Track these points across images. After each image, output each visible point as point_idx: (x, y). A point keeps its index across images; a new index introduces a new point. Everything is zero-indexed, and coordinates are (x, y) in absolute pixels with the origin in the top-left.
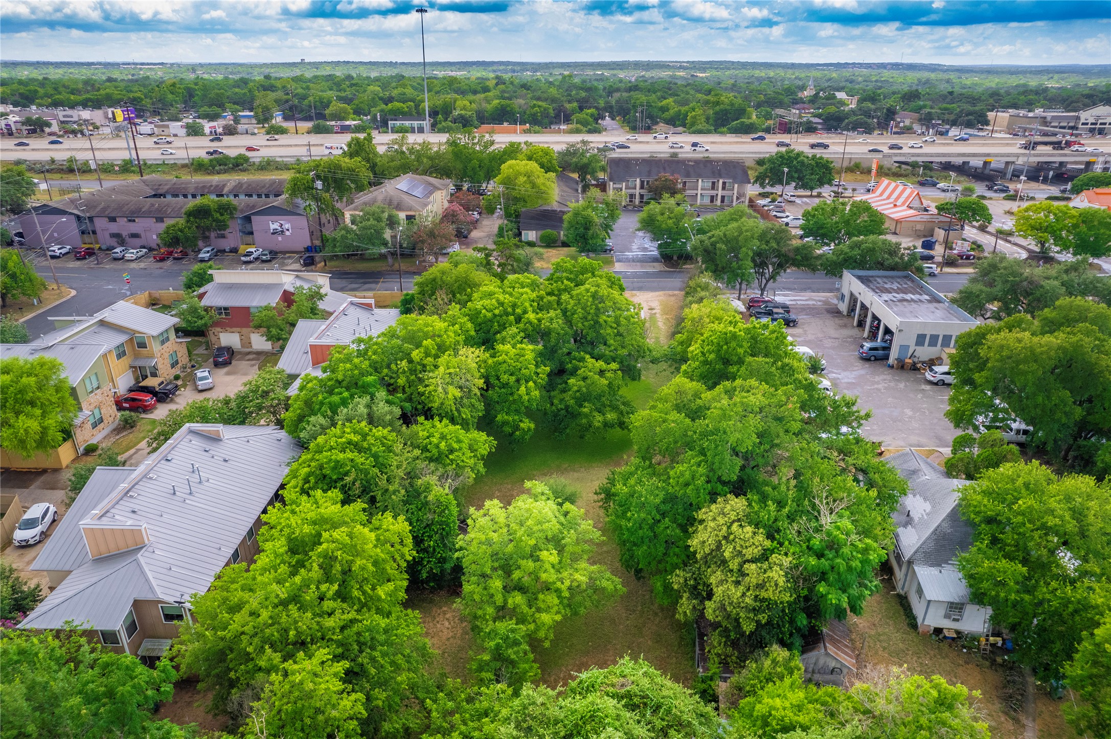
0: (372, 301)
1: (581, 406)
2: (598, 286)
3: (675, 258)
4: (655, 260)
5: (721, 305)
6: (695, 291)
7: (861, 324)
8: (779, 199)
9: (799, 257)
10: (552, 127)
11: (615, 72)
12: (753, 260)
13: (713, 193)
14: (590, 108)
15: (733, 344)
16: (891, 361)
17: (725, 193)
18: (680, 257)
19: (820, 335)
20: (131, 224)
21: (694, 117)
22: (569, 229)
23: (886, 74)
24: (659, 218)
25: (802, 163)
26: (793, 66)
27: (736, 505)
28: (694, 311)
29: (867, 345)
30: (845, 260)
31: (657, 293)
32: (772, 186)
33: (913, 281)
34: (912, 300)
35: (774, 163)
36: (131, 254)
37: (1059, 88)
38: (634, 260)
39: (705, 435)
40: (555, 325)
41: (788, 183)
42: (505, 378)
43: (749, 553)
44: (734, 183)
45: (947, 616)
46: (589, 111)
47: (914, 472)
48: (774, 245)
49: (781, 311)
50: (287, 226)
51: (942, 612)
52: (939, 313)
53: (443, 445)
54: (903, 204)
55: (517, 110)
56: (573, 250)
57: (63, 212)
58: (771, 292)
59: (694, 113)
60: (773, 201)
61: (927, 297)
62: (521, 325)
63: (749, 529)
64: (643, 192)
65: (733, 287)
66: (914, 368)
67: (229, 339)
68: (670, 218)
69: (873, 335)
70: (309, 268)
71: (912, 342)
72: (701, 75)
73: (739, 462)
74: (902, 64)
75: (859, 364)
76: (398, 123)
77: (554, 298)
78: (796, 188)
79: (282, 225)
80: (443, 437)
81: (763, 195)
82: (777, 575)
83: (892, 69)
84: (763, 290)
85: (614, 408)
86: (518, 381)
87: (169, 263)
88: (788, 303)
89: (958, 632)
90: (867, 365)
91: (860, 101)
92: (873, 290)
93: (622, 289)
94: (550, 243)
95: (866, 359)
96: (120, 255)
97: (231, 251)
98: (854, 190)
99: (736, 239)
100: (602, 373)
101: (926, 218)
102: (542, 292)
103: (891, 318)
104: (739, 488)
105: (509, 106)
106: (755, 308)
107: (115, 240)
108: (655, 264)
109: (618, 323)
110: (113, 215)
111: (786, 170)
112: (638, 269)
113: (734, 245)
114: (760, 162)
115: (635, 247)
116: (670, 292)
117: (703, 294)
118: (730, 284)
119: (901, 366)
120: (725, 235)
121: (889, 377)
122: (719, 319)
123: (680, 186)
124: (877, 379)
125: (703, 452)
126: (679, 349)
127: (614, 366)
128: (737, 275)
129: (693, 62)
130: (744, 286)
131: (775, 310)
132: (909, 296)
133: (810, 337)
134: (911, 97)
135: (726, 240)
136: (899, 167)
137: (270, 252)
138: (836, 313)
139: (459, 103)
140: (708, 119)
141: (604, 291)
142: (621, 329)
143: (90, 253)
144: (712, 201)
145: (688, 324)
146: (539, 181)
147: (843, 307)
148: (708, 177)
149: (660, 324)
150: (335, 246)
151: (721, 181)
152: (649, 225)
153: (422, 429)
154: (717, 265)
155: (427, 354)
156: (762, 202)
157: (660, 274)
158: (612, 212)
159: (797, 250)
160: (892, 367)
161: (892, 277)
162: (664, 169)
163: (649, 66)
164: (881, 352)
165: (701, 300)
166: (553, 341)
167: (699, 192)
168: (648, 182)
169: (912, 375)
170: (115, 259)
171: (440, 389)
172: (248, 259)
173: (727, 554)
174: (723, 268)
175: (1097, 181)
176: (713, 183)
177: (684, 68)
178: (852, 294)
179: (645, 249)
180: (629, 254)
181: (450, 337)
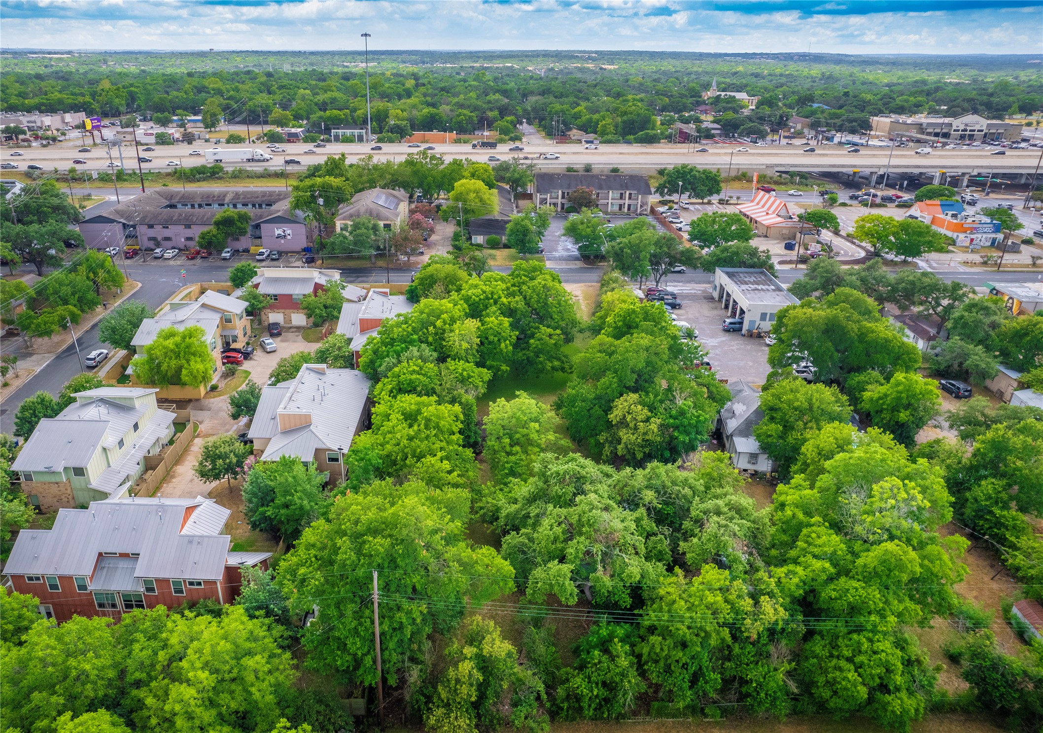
0: (388, 290)
1: (538, 356)
2: (546, 280)
3: (592, 257)
4: (576, 259)
5: (626, 292)
6: (608, 283)
7: (727, 307)
8: (675, 206)
9: (683, 258)
10: (476, 133)
11: (524, 64)
12: (650, 261)
13: (622, 202)
14: (509, 115)
15: (633, 316)
16: (744, 331)
17: (631, 202)
18: (596, 257)
19: (697, 315)
20: (165, 230)
21: (604, 126)
22: (511, 235)
23: (792, 68)
24: (580, 227)
25: (695, 176)
26: (701, 56)
27: (633, 397)
28: (609, 296)
29: (728, 321)
30: (718, 260)
31: (579, 285)
32: (670, 195)
33: (766, 275)
34: (762, 289)
35: (671, 177)
36: (169, 254)
37: (958, 84)
38: (561, 259)
39: (616, 363)
40: (520, 306)
41: (682, 193)
42: (491, 338)
43: (639, 418)
44: (639, 193)
45: (749, 462)
46: (509, 118)
47: (740, 391)
48: (666, 249)
49: (670, 297)
50: (289, 232)
51: (746, 460)
52: (778, 299)
53: (465, 373)
54: (774, 212)
55: (445, 118)
56: (513, 251)
57: (112, 221)
58: (663, 284)
59: (604, 122)
60: (670, 208)
61: (773, 287)
62: (498, 306)
63: (639, 407)
64: (564, 201)
65: (636, 281)
66: (759, 336)
67: (275, 317)
68: (588, 227)
69: (734, 315)
70: (310, 265)
71: (757, 318)
72: (610, 67)
73: (635, 376)
74: (809, 55)
75: (722, 333)
76: (340, 132)
77: (517, 288)
78: (689, 197)
79: (284, 231)
80: (464, 370)
81: (664, 203)
82: (654, 427)
83: (800, 60)
84: (657, 282)
85: (559, 359)
86: (499, 340)
87: (198, 261)
88: (675, 292)
89: (756, 471)
90: (727, 334)
91: (760, 104)
92: (736, 282)
93: (560, 282)
94: (494, 245)
95: (727, 331)
96: (159, 255)
97: (244, 251)
98: (738, 198)
99: (638, 245)
100: (550, 336)
101: (790, 224)
102: (509, 285)
103: (744, 302)
104: (635, 390)
105: (437, 114)
106: (650, 294)
107: (152, 242)
108: (577, 262)
109: (559, 304)
110: (151, 223)
111: (681, 183)
112: (564, 266)
113: (636, 250)
114: (661, 172)
115: (560, 248)
116: (590, 284)
117: (614, 285)
118: (633, 278)
119: (750, 335)
120: (630, 242)
121: (741, 342)
122: (624, 302)
123: (594, 197)
124: (733, 343)
125: (616, 372)
126: (599, 322)
127: (558, 332)
128: (638, 272)
129: (601, 52)
130: (643, 279)
131: (666, 297)
132: (759, 287)
133: (690, 316)
134: (805, 100)
135: (631, 246)
136: (780, 176)
137: (278, 252)
138: (711, 299)
139: (392, 112)
140: (616, 126)
141: (550, 284)
142: (562, 308)
143: (135, 253)
144: (620, 209)
145: (605, 305)
146: (486, 197)
147: (716, 295)
148: (617, 189)
149: (583, 307)
150: (333, 249)
151: (628, 193)
152: (572, 232)
153: (451, 364)
154: (624, 264)
155: (445, 323)
156: (661, 209)
157: (581, 270)
158: (543, 223)
159: (682, 253)
160: (744, 336)
161: (751, 273)
162: (581, 182)
163: (558, 56)
164: (737, 326)
165: (613, 290)
166: (518, 316)
167: (610, 201)
168: (568, 193)
169: (757, 340)
170: (156, 258)
171: (457, 343)
172: (261, 257)
173: (628, 420)
174: (628, 266)
175: (933, 193)
176: (622, 194)
177: (594, 59)
178: (721, 285)
179: (568, 250)
180: (557, 254)
181: (457, 313)
